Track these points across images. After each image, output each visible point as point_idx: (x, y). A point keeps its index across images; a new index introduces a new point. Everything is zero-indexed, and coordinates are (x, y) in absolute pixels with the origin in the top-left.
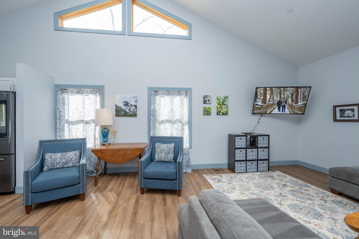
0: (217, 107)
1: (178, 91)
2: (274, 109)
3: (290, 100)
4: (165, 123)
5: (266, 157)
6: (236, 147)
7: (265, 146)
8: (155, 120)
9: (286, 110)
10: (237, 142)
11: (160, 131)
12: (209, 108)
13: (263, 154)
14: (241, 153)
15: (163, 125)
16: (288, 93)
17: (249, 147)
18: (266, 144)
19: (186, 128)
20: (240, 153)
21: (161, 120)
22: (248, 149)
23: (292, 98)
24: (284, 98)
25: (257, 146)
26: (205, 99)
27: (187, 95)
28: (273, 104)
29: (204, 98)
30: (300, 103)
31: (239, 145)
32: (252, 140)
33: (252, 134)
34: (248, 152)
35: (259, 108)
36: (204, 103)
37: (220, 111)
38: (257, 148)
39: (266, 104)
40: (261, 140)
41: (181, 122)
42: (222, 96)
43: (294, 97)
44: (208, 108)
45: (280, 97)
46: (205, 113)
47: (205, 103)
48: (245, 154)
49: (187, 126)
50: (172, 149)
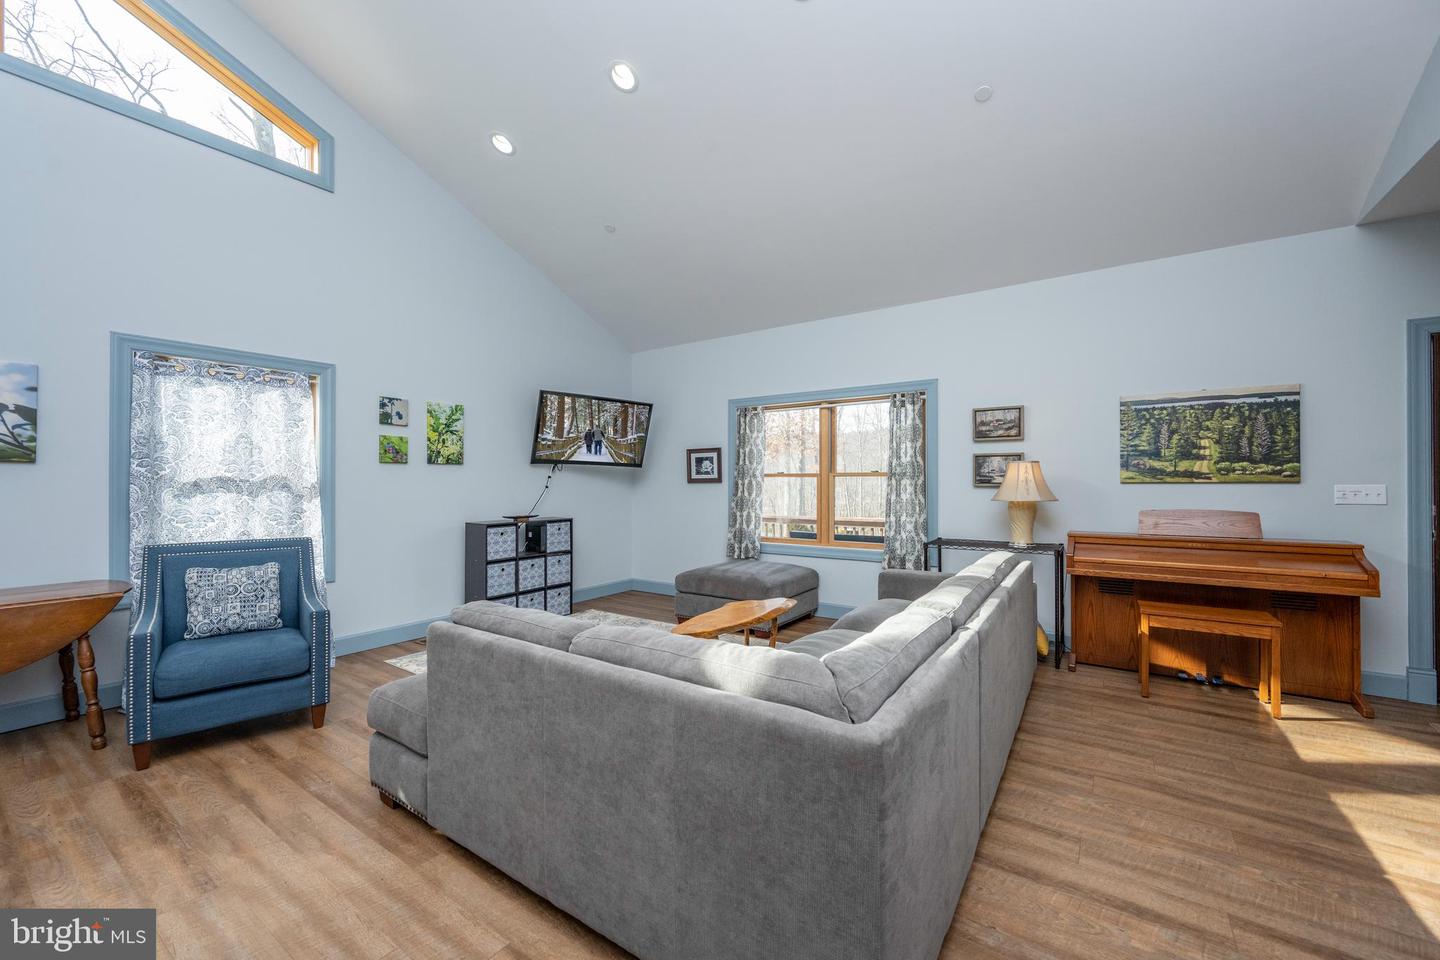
0: (429, 440)
1: (272, 370)
2: (579, 447)
3: (611, 430)
4: (212, 491)
5: (565, 579)
6: (489, 558)
7: (563, 549)
8: (155, 481)
9: (604, 449)
10: (492, 545)
11: (182, 526)
12: (401, 439)
13: (557, 572)
14: (504, 573)
15: (199, 498)
16: (606, 417)
17: (523, 555)
18: (566, 542)
19: (313, 510)
20: (500, 576)
21: (188, 477)
22: (521, 562)
23: (615, 425)
24: (598, 426)
25: (545, 552)
26: (388, 409)
27: (312, 386)
28: (577, 438)
29: (383, 405)
30: (631, 437)
31: (497, 552)
32: (530, 535)
33: (531, 519)
34: (521, 568)
35: (549, 446)
36: (382, 422)
37: (439, 452)
38: (545, 556)
39: (562, 437)
40: (552, 535)
41: (286, 487)
42: (445, 404)
43: (619, 423)
44: (396, 442)
45: (592, 423)
46: (388, 455)
47: (387, 423)
48: (513, 576)
49: (317, 501)
50: (273, 582)
